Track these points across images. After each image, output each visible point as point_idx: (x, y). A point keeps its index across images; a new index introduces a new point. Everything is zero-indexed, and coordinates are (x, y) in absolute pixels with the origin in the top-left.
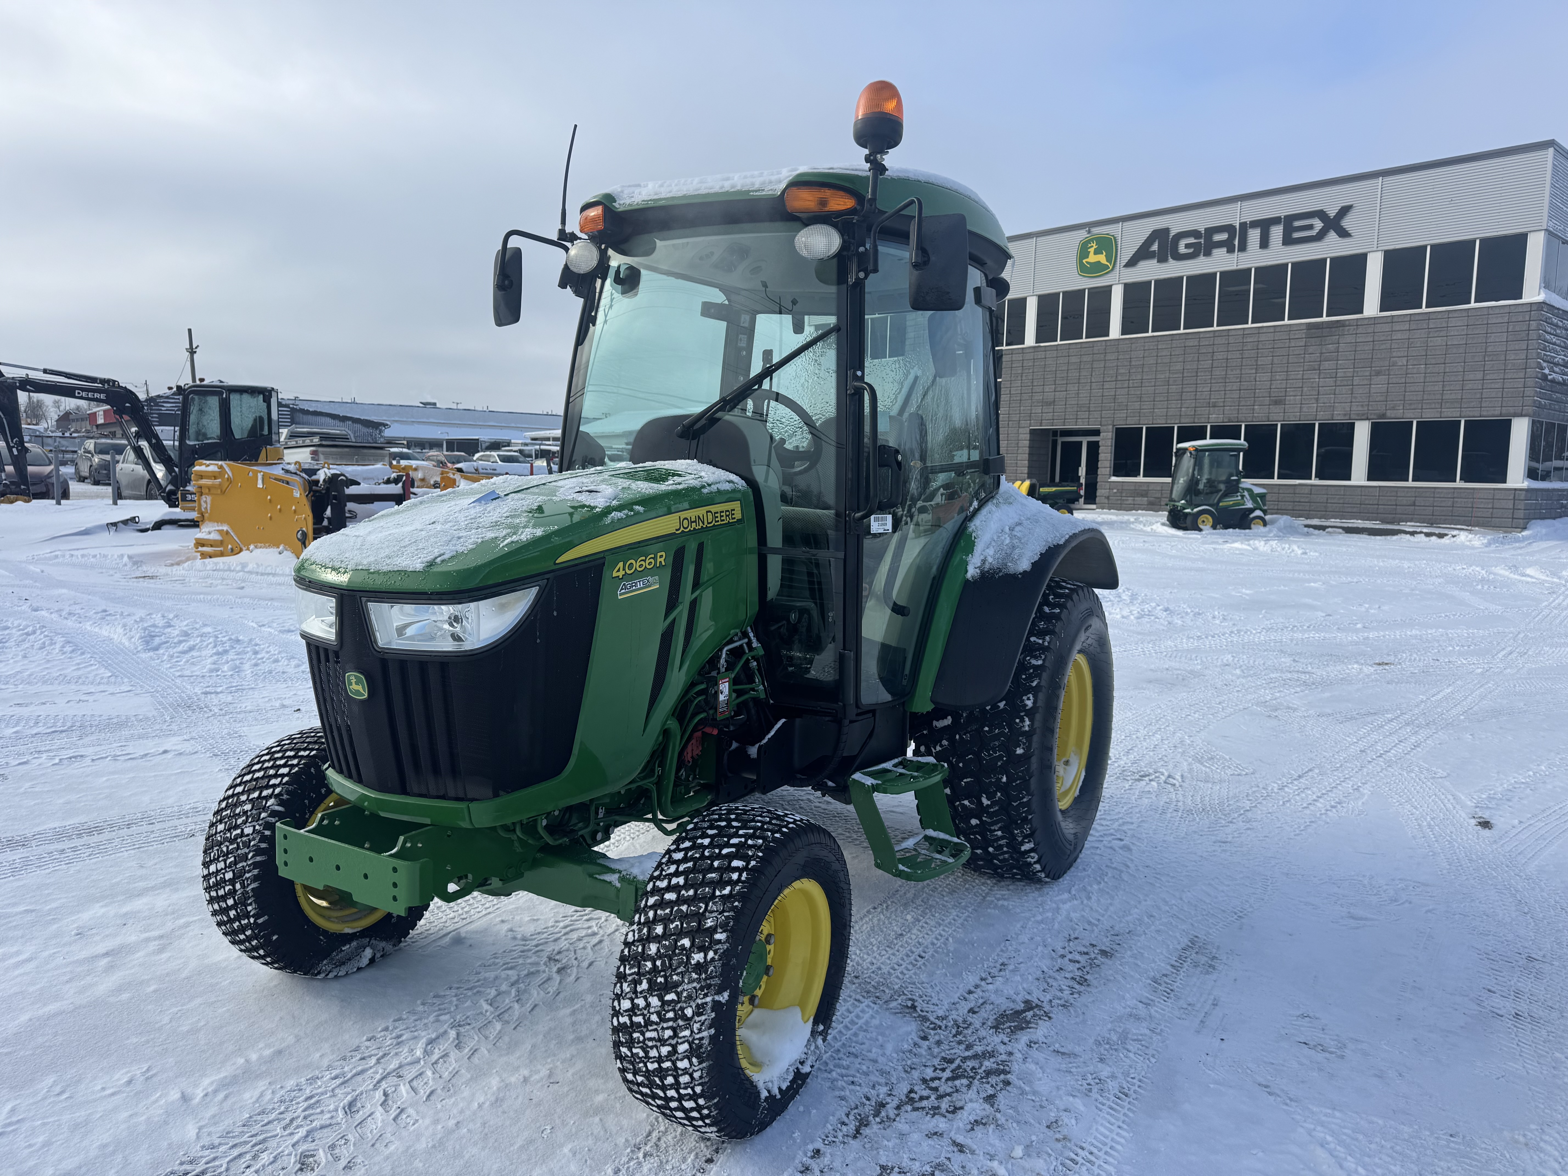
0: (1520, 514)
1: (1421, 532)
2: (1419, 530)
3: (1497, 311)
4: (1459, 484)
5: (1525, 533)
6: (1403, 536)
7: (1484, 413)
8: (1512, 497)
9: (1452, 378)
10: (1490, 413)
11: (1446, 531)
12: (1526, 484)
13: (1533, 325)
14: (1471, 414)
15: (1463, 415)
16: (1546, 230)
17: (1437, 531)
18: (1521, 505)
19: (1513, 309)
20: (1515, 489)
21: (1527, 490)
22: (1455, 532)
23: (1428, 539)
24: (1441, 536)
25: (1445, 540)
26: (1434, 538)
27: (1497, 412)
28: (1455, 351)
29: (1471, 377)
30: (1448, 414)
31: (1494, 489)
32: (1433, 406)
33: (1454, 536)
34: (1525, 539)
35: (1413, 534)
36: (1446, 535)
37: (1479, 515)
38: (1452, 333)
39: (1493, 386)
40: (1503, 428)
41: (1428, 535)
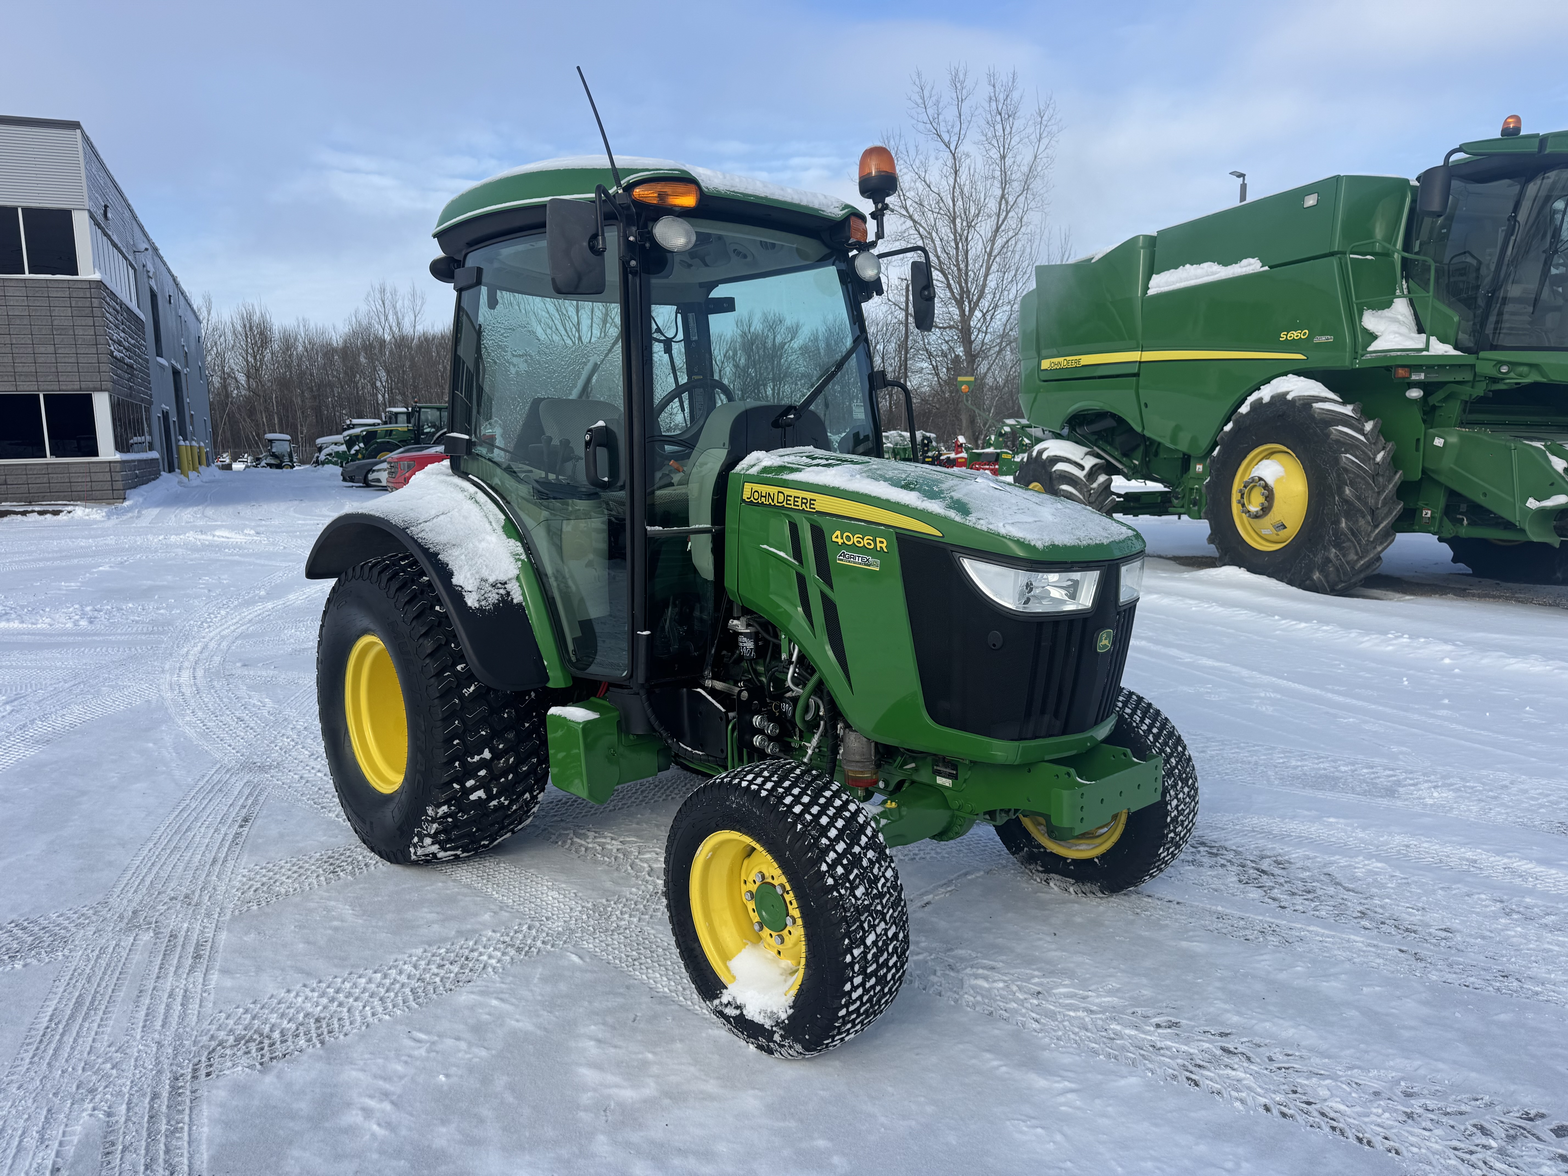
0: (119, 485)
1: (33, 511)
2: (30, 509)
3: (56, 285)
4: (50, 459)
5: (126, 504)
6: (14, 517)
7: (64, 388)
8: (108, 469)
9: (21, 351)
10: (69, 387)
11: (60, 508)
12: (118, 457)
13: (96, 302)
14: (50, 388)
15: (41, 388)
16: (89, 211)
17: (50, 508)
18: (118, 477)
19: (71, 284)
20: (110, 462)
21: (123, 462)
22: (70, 508)
23: (42, 518)
24: (56, 513)
25: (62, 517)
26: (48, 516)
27: (77, 387)
28: (18, 322)
29: (42, 350)
30: (25, 388)
31: (89, 463)
32: (6, 379)
33: (69, 512)
34: (130, 509)
35: (24, 513)
36: (61, 511)
37: (79, 489)
38: (12, 303)
39: (67, 360)
40: (84, 404)
41: (41, 513)
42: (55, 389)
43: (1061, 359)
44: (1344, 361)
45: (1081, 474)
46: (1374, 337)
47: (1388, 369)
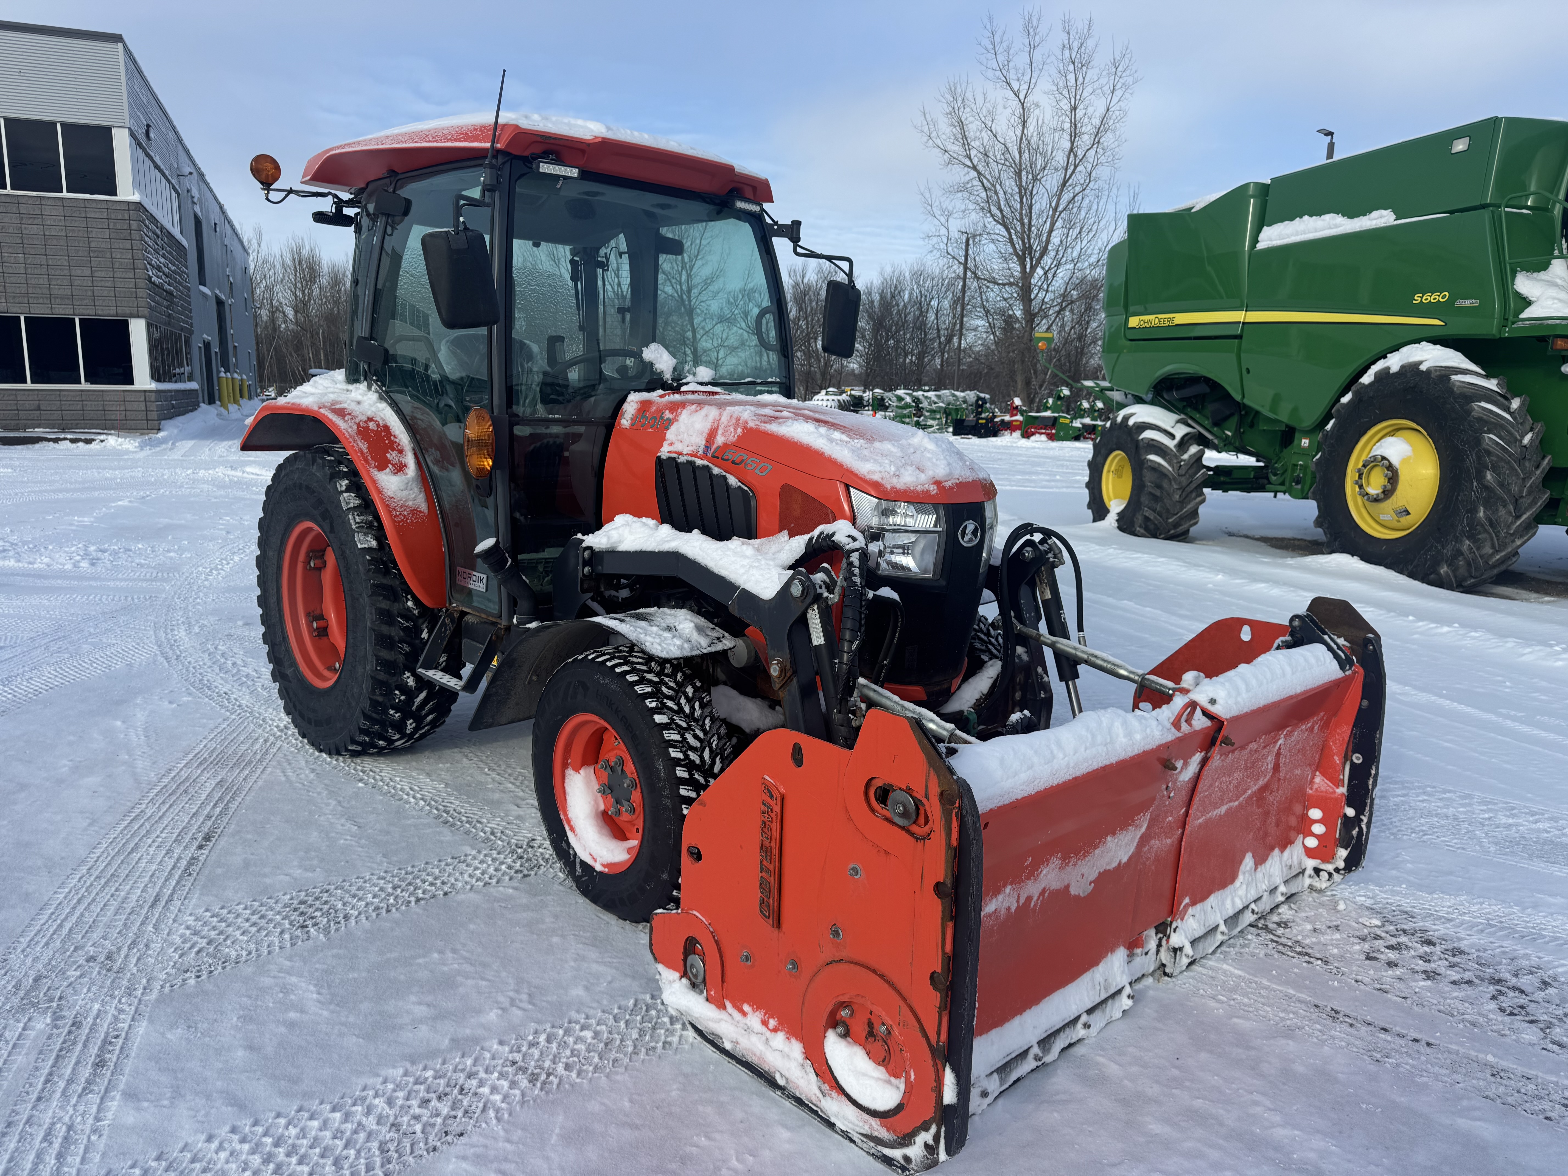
0: (154, 415)
1: (65, 439)
2: (62, 436)
3: (94, 205)
4: (84, 386)
5: (161, 434)
6: (45, 443)
7: (100, 312)
8: (142, 399)
9: (58, 273)
10: (106, 312)
11: (93, 437)
12: (153, 386)
13: (134, 225)
14: (85, 312)
15: (77, 312)
16: (130, 129)
17: (83, 437)
18: (153, 406)
19: (110, 204)
20: (145, 391)
21: (158, 392)
22: (102, 437)
23: (74, 446)
24: (88, 441)
25: (93, 446)
26: (81, 444)
27: (113, 312)
28: (55, 242)
29: (79, 272)
30: (61, 311)
31: (124, 391)
32: (41, 301)
33: (102, 441)
34: (164, 441)
35: (56, 440)
36: (94, 440)
37: (113, 417)
38: (48, 223)
39: (103, 284)
40: (121, 329)
41: (73, 441)
42: (91, 313)
43: (1152, 317)
44: (1491, 328)
45: (1171, 444)
46: (1527, 303)
47: (1543, 339)
